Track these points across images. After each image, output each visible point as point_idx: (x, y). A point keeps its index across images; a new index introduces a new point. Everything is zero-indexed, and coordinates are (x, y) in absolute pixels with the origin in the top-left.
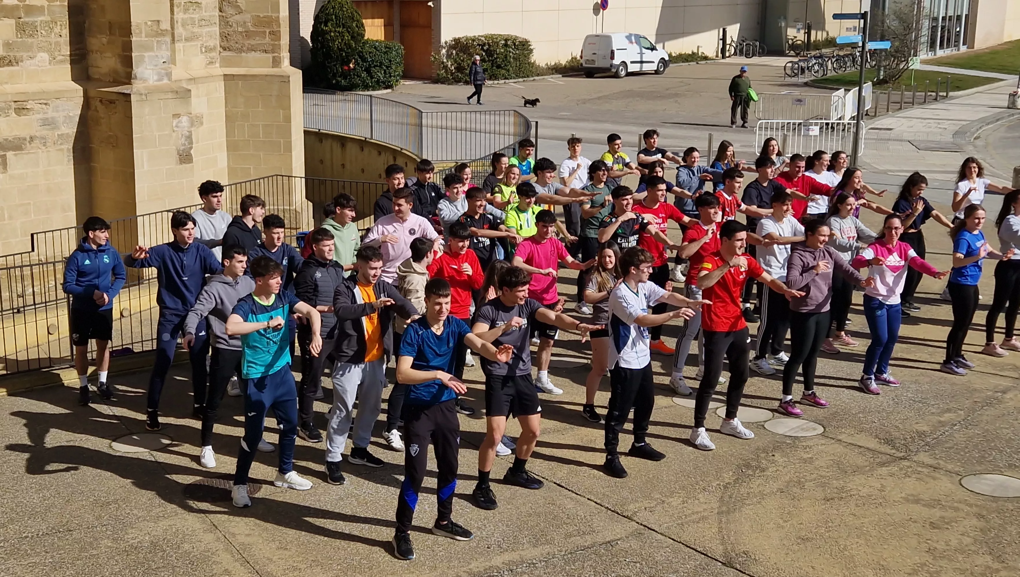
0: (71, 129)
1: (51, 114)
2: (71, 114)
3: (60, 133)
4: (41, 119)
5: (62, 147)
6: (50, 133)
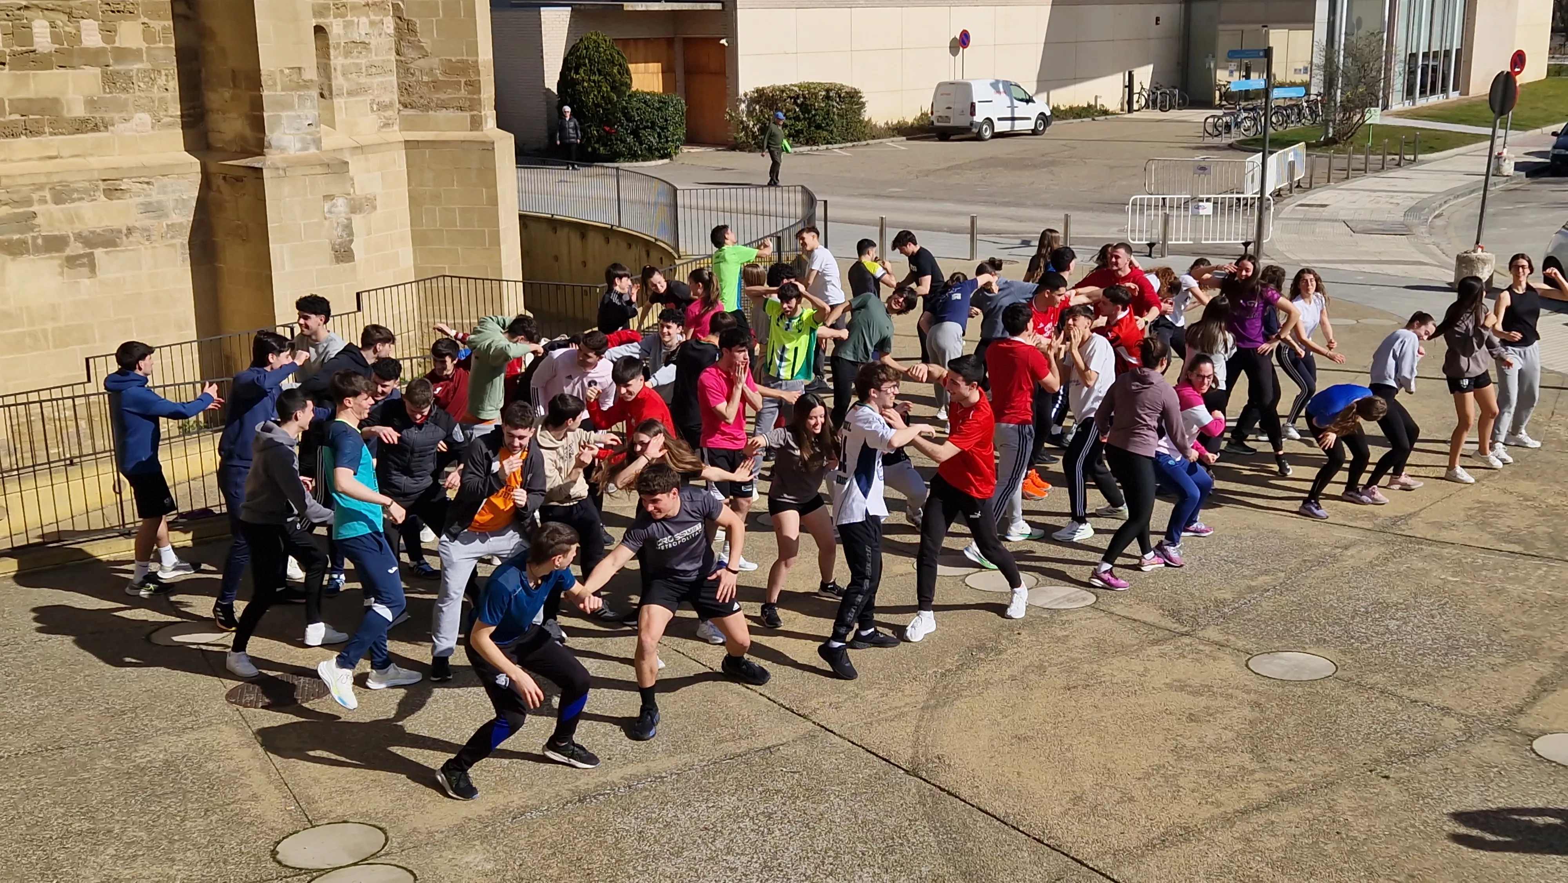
0: (185, 218)
1: (155, 196)
2: (185, 197)
3: (169, 223)
4: (142, 204)
5: (174, 241)
6: (155, 222)
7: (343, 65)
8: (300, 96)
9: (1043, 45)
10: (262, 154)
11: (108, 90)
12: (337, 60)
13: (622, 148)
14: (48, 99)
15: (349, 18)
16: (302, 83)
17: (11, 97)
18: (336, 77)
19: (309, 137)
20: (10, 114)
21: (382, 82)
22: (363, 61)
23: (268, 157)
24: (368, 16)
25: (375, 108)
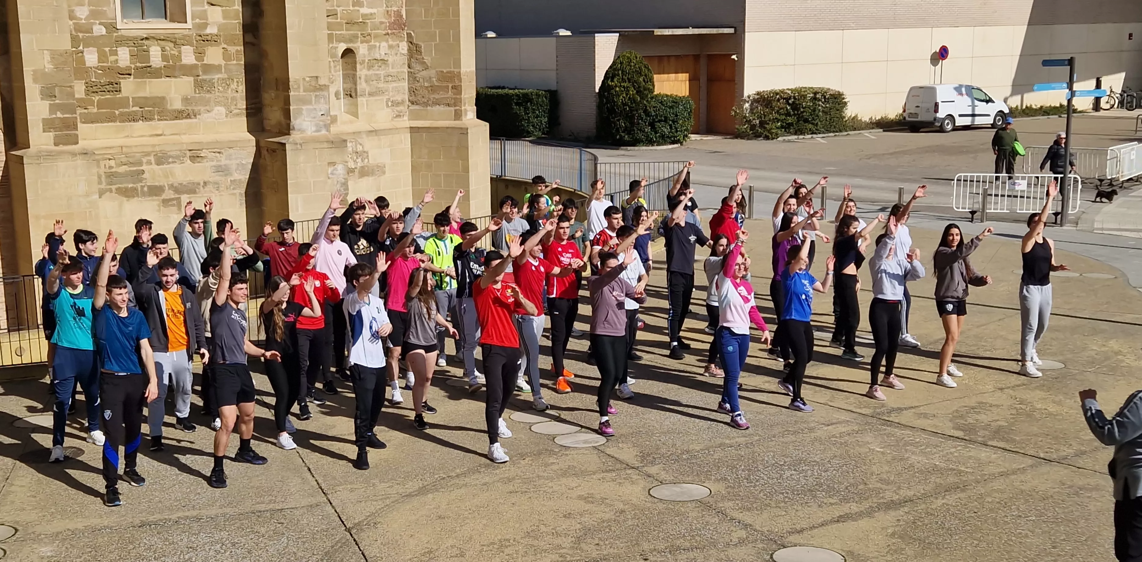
1: (224, 162)
4: (214, 166)
6: (223, 178)
7: (366, 76)
8: (316, 96)
9: (1018, 57)
10: (289, 134)
11: (197, 92)
12: (362, 72)
13: (641, 136)
14: (158, 97)
15: (372, 43)
16: (318, 87)
17: (134, 96)
18: (361, 84)
19: (321, 123)
20: (133, 107)
21: (396, 87)
22: (382, 72)
23: (292, 136)
24: (387, 41)
25: (390, 104)
